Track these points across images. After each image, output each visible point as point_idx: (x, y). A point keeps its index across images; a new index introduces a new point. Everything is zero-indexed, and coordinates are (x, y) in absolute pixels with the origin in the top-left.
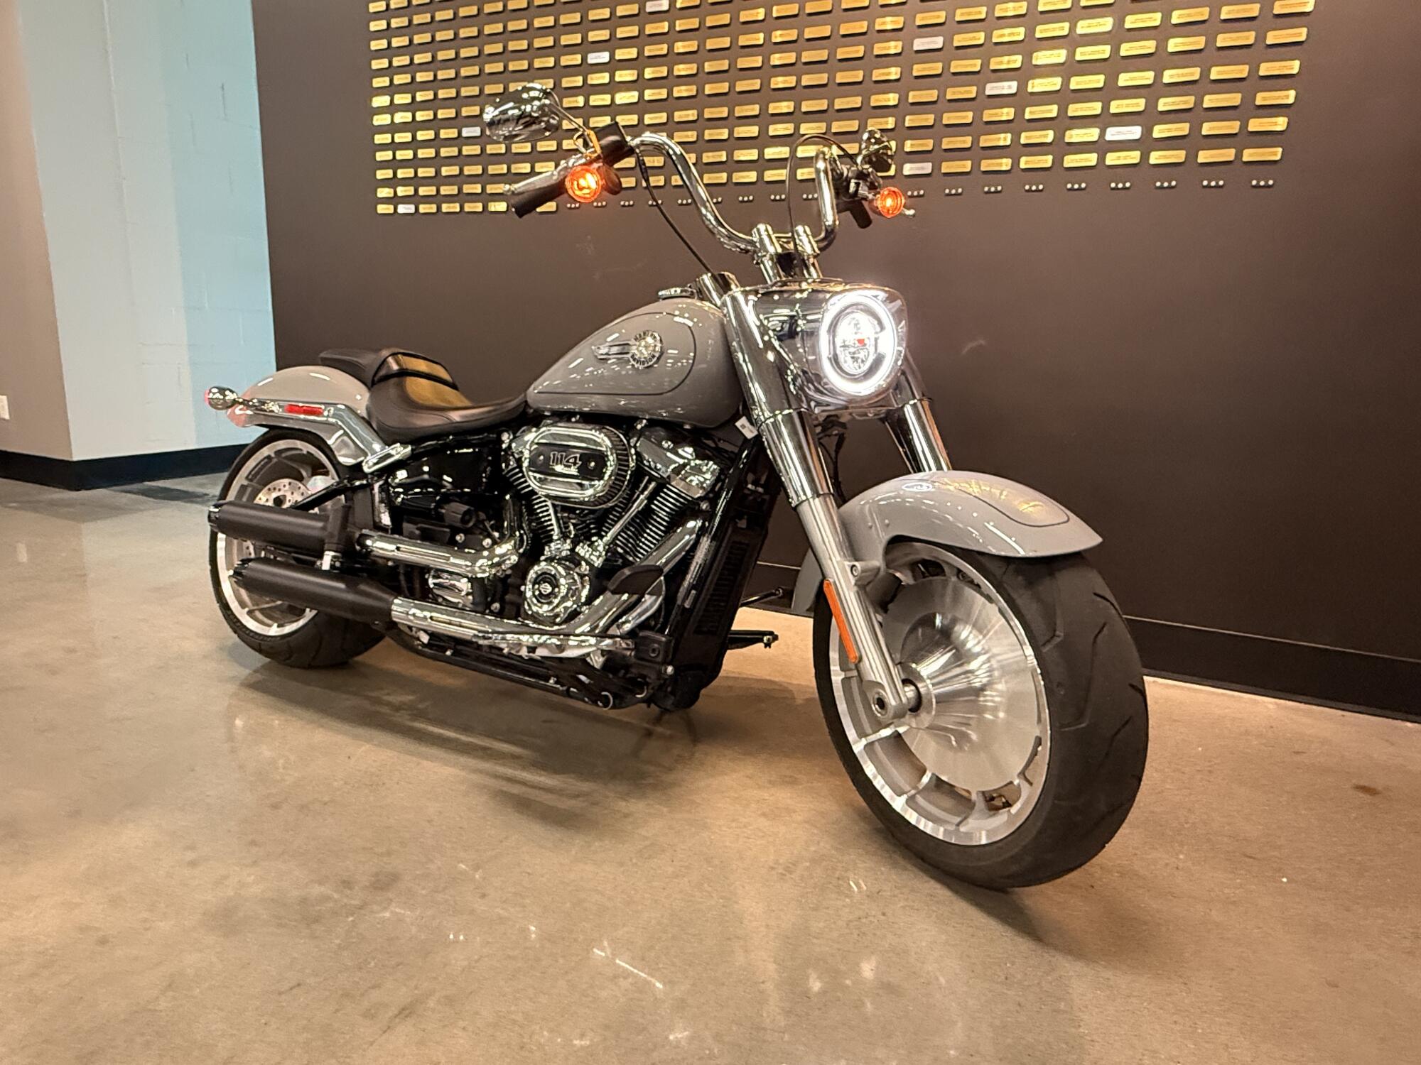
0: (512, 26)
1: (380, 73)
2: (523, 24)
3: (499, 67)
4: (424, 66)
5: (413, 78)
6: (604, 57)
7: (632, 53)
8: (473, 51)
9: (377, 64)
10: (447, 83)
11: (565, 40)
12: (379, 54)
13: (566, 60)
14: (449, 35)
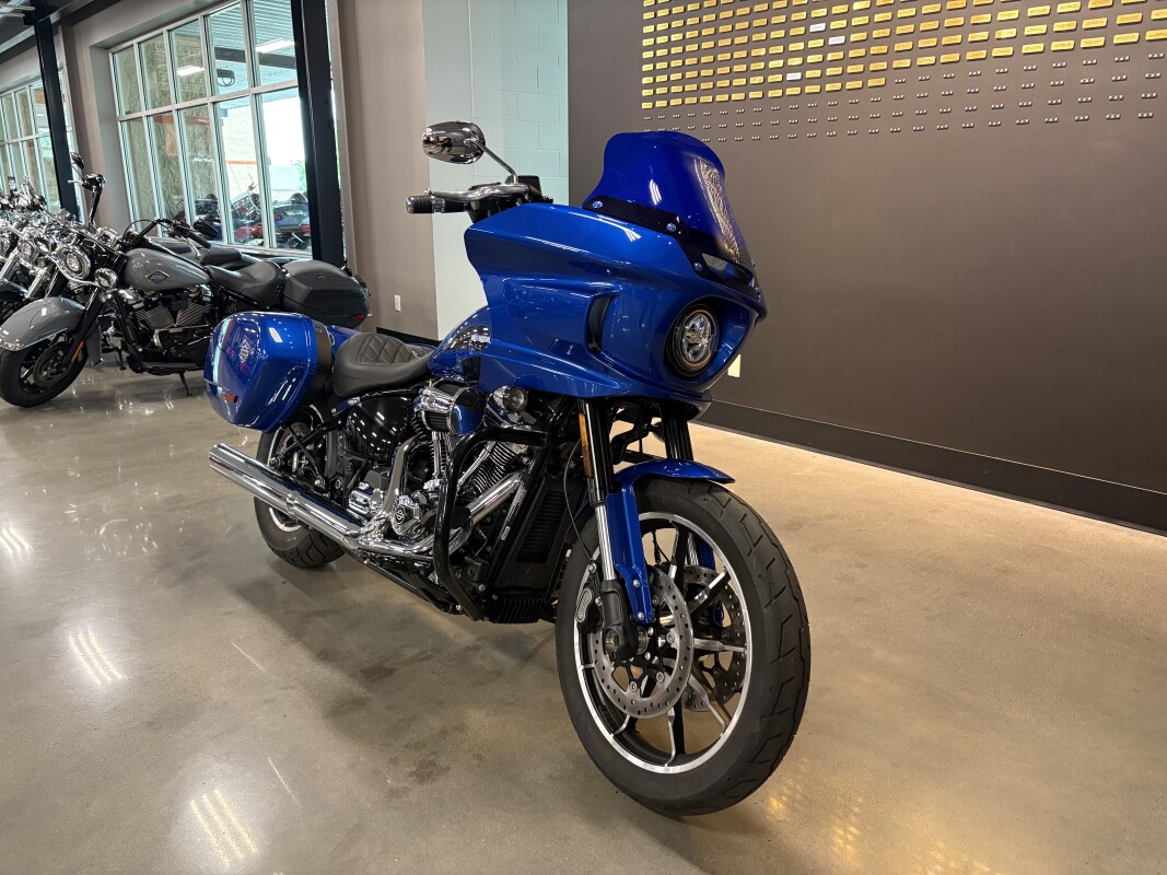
0: (736, 55)
1: (648, 86)
2: (744, 54)
3: (727, 83)
4: (676, 82)
5: (669, 90)
6: (798, 76)
7: (817, 73)
8: (710, 72)
9: (645, 80)
10: (691, 93)
11: (772, 64)
12: (648, 74)
13: (771, 79)
14: (694, 60)
